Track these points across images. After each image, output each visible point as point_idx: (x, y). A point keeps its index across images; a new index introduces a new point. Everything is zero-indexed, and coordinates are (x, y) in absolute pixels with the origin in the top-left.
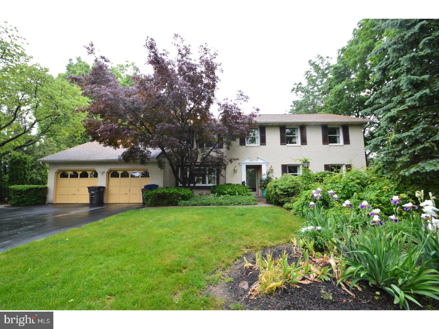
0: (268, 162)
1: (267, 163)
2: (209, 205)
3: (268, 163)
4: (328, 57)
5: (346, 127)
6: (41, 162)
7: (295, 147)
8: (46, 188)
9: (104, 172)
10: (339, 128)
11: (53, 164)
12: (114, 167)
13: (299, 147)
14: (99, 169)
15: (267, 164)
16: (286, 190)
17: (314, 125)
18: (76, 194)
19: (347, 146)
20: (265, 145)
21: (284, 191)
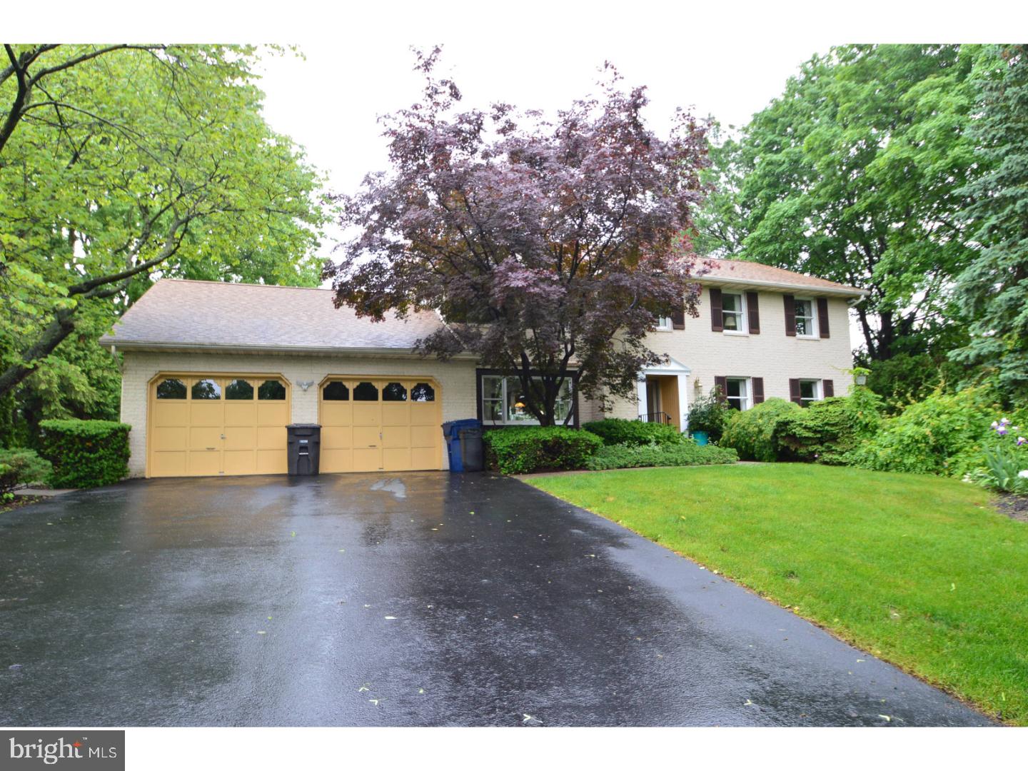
0: (690, 368)
1: (687, 371)
2: (651, 465)
3: (690, 372)
4: (731, 127)
5: (823, 301)
6: (113, 348)
7: (738, 338)
8: (124, 432)
9: (310, 385)
10: (809, 302)
11: (137, 352)
12: (338, 371)
13: (746, 339)
14: (292, 376)
15: (688, 374)
16: (819, 429)
17: (771, 292)
18: (217, 448)
19: (825, 340)
20: (683, 329)
21: (815, 432)
